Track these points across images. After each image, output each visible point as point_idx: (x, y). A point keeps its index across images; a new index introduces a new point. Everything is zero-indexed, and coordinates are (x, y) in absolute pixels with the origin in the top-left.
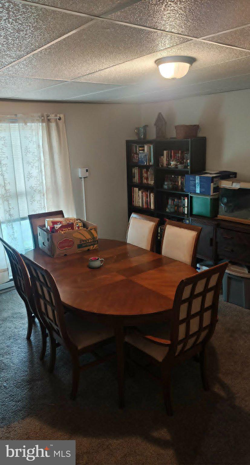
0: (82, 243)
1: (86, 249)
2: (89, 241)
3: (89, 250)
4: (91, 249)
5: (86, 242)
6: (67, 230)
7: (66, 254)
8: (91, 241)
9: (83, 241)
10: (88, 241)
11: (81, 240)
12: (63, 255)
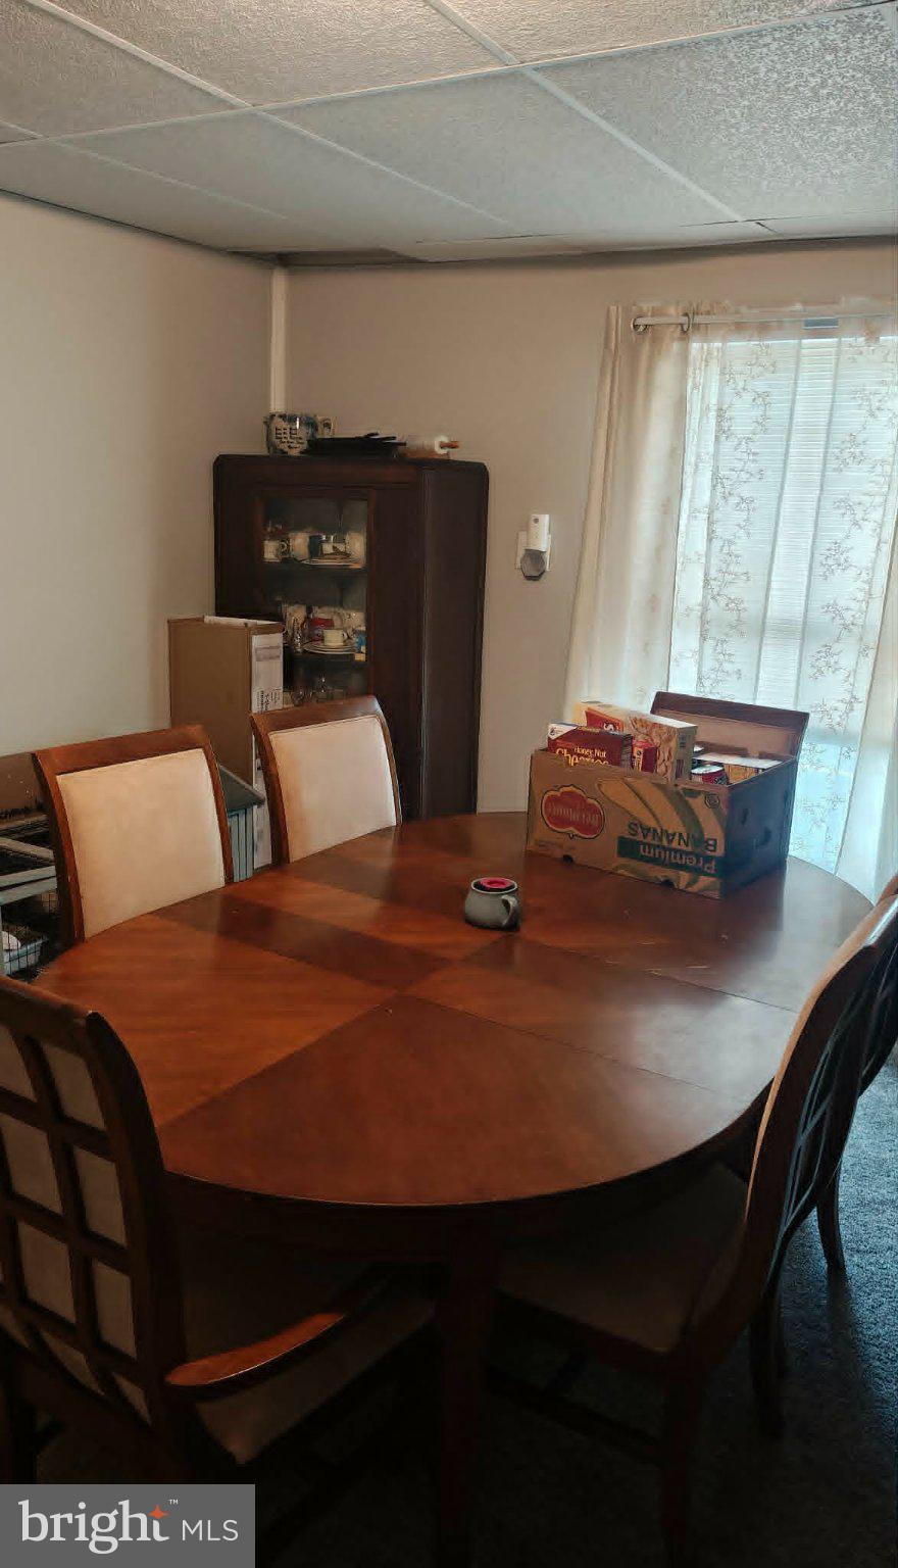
0: (640, 837)
1: (660, 873)
2: (675, 845)
3: (668, 884)
4: (682, 885)
5: (656, 842)
6: (589, 757)
7: (568, 854)
8: (683, 847)
9: (647, 830)
10: (670, 842)
11: (635, 825)
12: (559, 854)
